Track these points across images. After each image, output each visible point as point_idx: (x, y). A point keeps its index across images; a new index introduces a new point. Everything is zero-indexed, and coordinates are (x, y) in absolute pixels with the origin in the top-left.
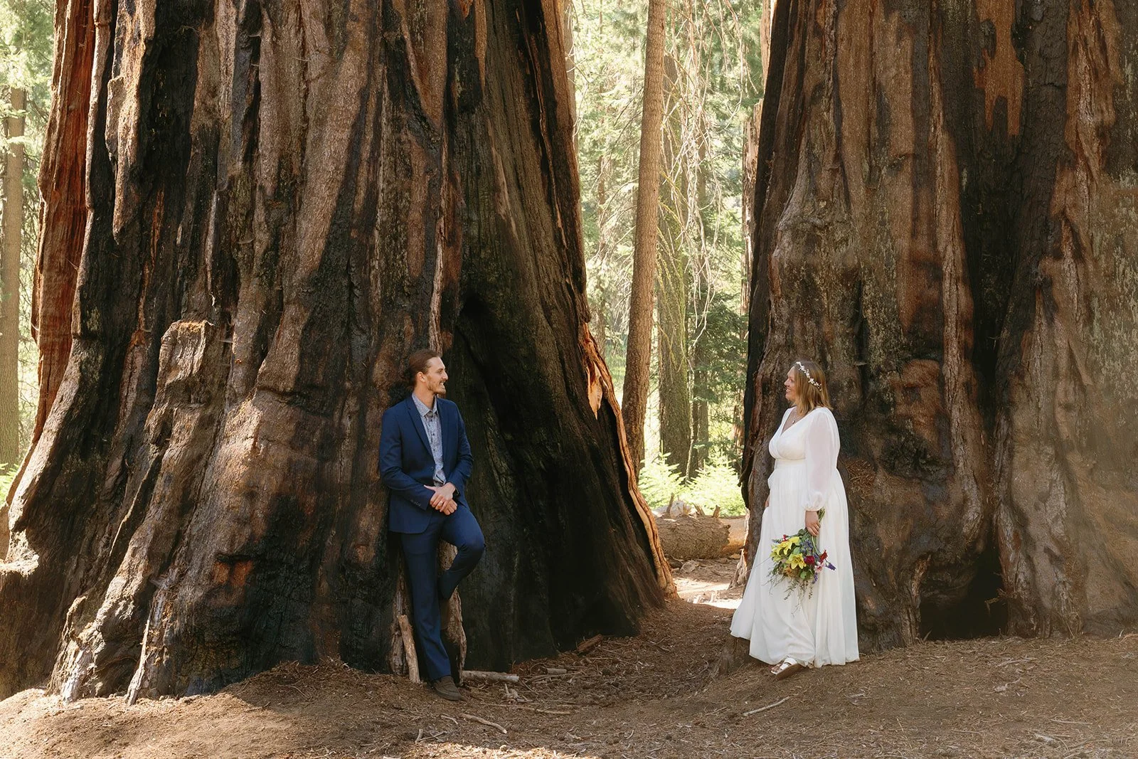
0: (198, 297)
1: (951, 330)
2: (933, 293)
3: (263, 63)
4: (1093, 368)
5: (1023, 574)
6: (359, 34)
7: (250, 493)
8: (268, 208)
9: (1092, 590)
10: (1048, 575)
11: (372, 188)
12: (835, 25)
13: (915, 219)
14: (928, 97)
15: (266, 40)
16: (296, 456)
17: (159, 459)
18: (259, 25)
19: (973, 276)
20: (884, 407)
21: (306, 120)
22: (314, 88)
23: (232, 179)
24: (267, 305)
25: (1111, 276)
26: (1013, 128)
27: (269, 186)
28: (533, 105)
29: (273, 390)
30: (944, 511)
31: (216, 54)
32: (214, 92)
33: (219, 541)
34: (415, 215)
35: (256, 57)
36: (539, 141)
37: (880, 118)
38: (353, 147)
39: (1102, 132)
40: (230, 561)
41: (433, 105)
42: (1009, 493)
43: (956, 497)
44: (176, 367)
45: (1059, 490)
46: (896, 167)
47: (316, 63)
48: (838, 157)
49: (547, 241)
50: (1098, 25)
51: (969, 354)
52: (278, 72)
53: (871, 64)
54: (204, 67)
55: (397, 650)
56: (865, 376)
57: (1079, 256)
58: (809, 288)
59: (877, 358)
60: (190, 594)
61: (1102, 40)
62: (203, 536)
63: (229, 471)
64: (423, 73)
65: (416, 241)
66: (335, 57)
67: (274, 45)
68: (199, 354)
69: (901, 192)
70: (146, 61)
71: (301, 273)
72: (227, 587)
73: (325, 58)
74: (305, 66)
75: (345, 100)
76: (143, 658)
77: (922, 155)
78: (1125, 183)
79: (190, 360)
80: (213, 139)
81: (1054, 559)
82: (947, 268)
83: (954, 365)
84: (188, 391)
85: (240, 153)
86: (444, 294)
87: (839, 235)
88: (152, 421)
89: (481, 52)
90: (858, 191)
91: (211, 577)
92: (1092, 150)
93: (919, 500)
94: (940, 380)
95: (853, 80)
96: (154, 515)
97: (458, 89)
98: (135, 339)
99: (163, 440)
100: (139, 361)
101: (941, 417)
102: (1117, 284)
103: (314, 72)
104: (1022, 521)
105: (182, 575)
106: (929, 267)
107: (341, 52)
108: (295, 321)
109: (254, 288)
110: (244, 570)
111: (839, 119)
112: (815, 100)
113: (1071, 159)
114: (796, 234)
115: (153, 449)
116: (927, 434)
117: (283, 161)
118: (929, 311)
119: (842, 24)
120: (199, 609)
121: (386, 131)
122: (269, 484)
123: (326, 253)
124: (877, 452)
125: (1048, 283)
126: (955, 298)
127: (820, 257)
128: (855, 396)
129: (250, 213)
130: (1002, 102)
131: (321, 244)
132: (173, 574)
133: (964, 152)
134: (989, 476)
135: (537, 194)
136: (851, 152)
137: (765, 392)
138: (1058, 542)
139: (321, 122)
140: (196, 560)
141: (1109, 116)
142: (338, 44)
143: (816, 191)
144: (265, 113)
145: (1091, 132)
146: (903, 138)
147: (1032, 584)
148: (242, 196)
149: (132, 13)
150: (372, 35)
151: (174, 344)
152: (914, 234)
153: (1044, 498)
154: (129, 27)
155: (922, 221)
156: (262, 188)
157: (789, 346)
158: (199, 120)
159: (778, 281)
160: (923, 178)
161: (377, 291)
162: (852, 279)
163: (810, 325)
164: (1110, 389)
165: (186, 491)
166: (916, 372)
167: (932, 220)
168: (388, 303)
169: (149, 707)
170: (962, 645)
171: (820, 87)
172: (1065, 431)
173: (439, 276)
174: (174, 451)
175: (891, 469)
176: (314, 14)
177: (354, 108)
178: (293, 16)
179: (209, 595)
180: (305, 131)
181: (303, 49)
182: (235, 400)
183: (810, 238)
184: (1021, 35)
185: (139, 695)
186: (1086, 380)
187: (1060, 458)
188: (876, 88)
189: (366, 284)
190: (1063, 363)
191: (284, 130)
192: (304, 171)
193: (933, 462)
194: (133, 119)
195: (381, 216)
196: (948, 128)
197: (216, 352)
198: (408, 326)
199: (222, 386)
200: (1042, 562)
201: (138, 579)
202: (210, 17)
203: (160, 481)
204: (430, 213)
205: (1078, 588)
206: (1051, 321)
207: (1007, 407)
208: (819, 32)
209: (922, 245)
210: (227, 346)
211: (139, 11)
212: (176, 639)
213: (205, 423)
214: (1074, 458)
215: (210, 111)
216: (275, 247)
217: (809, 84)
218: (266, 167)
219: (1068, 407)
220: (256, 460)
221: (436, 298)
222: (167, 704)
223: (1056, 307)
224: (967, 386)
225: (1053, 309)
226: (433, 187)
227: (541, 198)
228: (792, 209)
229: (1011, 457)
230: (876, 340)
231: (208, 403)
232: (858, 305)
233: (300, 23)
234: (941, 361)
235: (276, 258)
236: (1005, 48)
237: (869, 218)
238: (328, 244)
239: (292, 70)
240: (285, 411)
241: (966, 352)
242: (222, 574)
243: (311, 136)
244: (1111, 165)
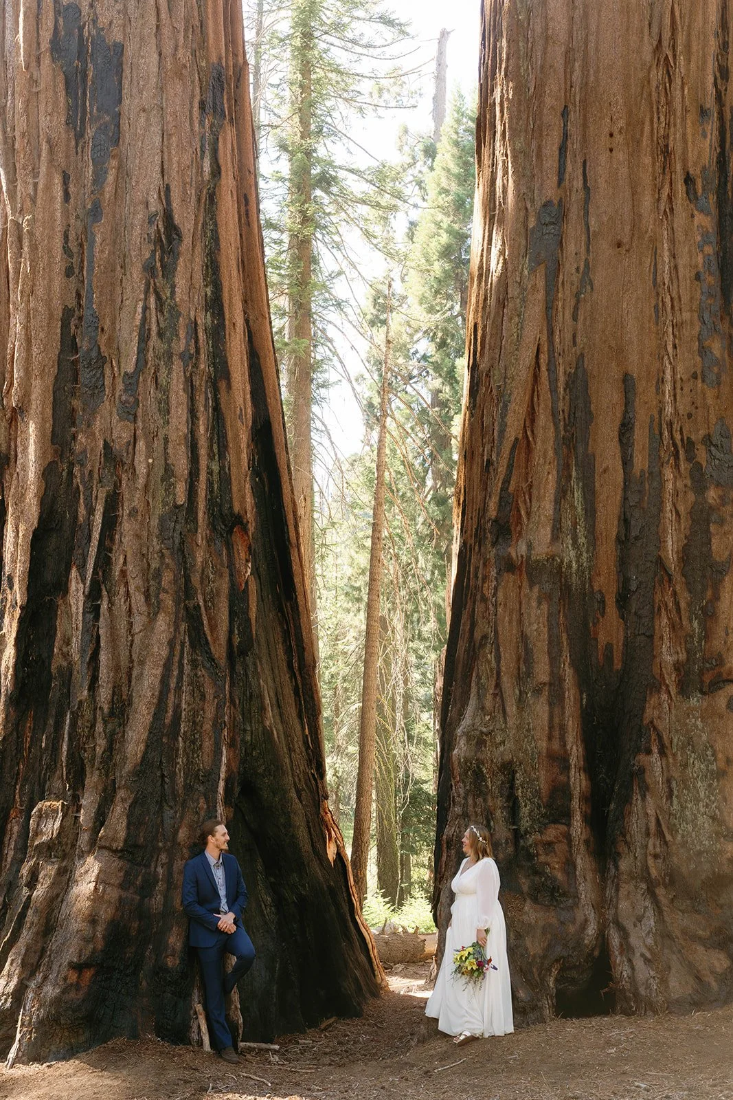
0: (57, 784)
1: (575, 804)
2: (563, 778)
3: (102, 622)
4: (673, 830)
5: (626, 972)
6: (168, 601)
7: (93, 920)
8: (105, 722)
9: (673, 983)
10: (643, 972)
11: (177, 707)
12: (495, 595)
13: (551, 727)
14: (559, 643)
15: (104, 606)
16: (124, 894)
17: (29, 897)
18: (100, 597)
19: (591, 766)
20: (530, 857)
21: (132, 661)
22: (137, 639)
23: (81, 702)
24: (104, 790)
25: (685, 766)
26: (618, 665)
27: (106, 707)
28: (288, 651)
29: (109, 849)
30: (572, 929)
31: (69, 616)
32: (68, 642)
33: (70, 954)
34: (207, 726)
35: (97, 618)
36: (293, 675)
37: (526, 658)
38: (164, 681)
39: (677, 667)
40: (78, 967)
41: (219, 651)
42: (616, 914)
43: (580, 917)
44: (42, 833)
45: (650, 913)
46: (537, 691)
47: (139, 621)
48: (498, 685)
49: (298, 744)
50: (675, 594)
51: (589, 820)
52: (112, 628)
53: (520, 622)
54: (61, 625)
55: (195, 1029)
56: (517, 835)
57: (662, 753)
58: (479, 775)
59: (525, 823)
60: (50, 991)
61: (677, 604)
62: (59, 952)
63: (78, 905)
64: (213, 628)
65: (208, 745)
66: (152, 618)
67: (110, 609)
68: (57, 824)
69: (540, 709)
70: (21, 621)
71: (128, 767)
72: (77, 986)
73: (144, 618)
74: (131, 624)
75: (159, 650)
76: (18, 1036)
77: (556, 683)
78: (694, 702)
79: (51, 828)
80: (67, 675)
81: (647, 961)
82: (573, 761)
83: (578, 827)
84: (49, 850)
85: (86, 685)
86: (227, 781)
87: (499, 739)
88: (25, 871)
89: (253, 615)
90: (512, 709)
91: (65, 979)
92: (671, 679)
93: (554, 921)
94: (568, 837)
95: (508, 631)
96: (26, 936)
97: (237, 640)
98: (13, 813)
99: (32, 884)
100: (16, 829)
101: (569, 865)
102: (689, 771)
103: (137, 628)
104: (625, 935)
105: (45, 978)
106: (560, 760)
107: (156, 614)
108: (123, 800)
109: (95, 778)
110: (88, 974)
111: (498, 658)
112: (482, 646)
113: (656, 685)
114: (469, 738)
115: (25, 890)
116: (559, 876)
117: (116, 690)
118: (560, 791)
119: (500, 594)
120: (57, 1001)
121: (187, 668)
122: (105, 914)
123: (145, 753)
124: (525, 888)
125: (642, 771)
126: (578, 781)
127: (486, 754)
128: (510, 850)
129: (93, 726)
130: (609, 647)
131: (142, 747)
132: (39, 977)
133: (584, 681)
134: (601, 904)
135: (292, 711)
136: (506, 681)
137: (448, 847)
138: (649, 949)
139: (142, 663)
140: (55, 968)
141: (683, 656)
142: (154, 608)
143: (483, 708)
144: (103, 657)
145: (670, 667)
146: (542, 672)
147: (632, 979)
148: (88, 714)
149: (11, 588)
150: (177, 602)
151: (40, 817)
152: (550, 738)
153: (640, 919)
154: (9, 597)
155: (556, 729)
156: (100, 708)
157: (465, 815)
158: (57, 662)
159: (457, 771)
160: (556, 699)
161: (180, 780)
162: (508, 769)
163: (479, 800)
164: (684, 844)
165: (48, 920)
166: (552, 833)
167: (563, 728)
168: (188, 788)
169: (22, 1070)
170: (585, 1022)
171: (485, 637)
172: (654, 873)
173: (223, 768)
174: (40, 892)
175: (535, 900)
176: (137, 588)
177: (165, 653)
178: (122, 590)
179: (63, 992)
180: (131, 669)
181: (130, 612)
182: (82, 856)
183: (479, 742)
184: (623, 601)
185: (17, 1060)
186: (668, 838)
187: (651, 892)
188: (524, 637)
189: (173, 775)
190: (653, 826)
191: (117, 668)
192: (130, 697)
193: (564, 894)
194: (12, 662)
195: (183, 727)
196: (572, 664)
197: (70, 821)
198: (202, 803)
199: (73, 846)
200: (639, 963)
201: (15, 980)
202: (66, 591)
203: (30, 912)
204: (217, 725)
205: (664, 981)
206: (644, 798)
207: (617, 856)
208: (484, 599)
209: (556, 746)
210: (77, 818)
211: (16, 586)
212: (41, 1023)
213: (62, 872)
214: (661, 891)
215: (66, 656)
216: (110, 749)
217: (478, 635)
218: (104, 694)
219: (656, 856)
220: (96, 897)
221: (222, 784)
222: (35, 1068)
223: (647, 788)
224: (587, 842)
225: (645, 789)
226: (219, 707)
227: (294, 715)
228: (466, 722)
229: (617, 890)
230: (525, 811)
231: (64, 857)
232: (512, 787)
233: (128, 594)
234: (569, 825)
235: (110, 757)
236: (612, 610)
237: (519, 727)
238: (147, 747)
239: (122, 626)
240: (117, 863)
241: (586, 819)
242: (73, 977)
243: (135, 673)
244: (684, 689)
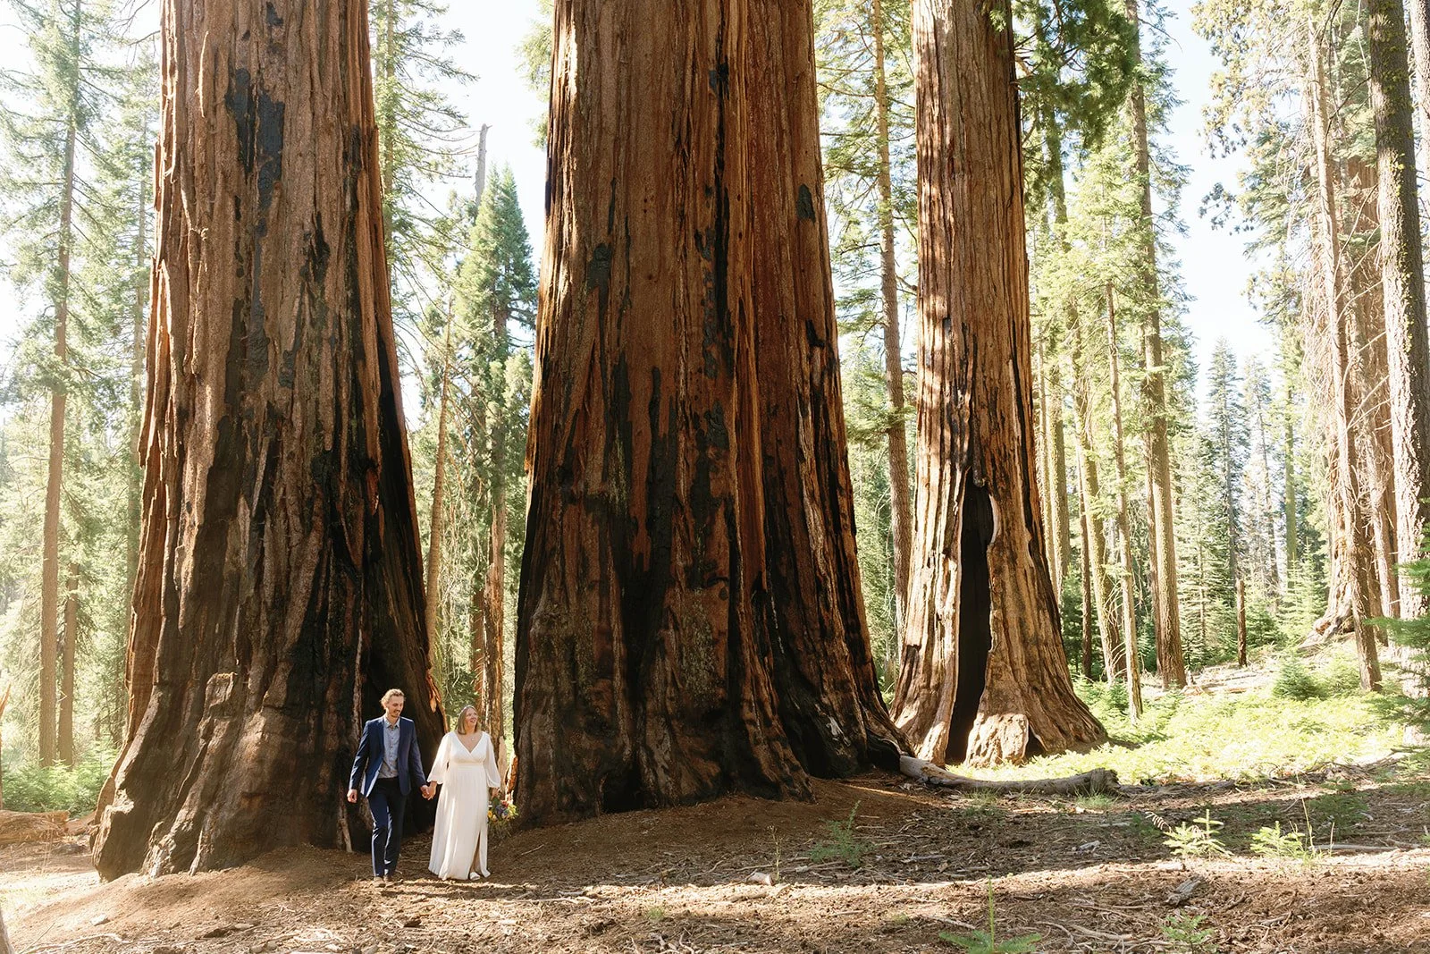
0: (228, 660)
1: (617, 665)
2: (609, 647)
3: (266, 538)
4: (683, 680)
5: (651, 778)
6: (319, 522)
7: (260, 760)
8: (268, 613)
9: (684, 784)
10: (664, 779)
11: (325, 601)
12: (561, 519)
13: (601, 612)
14: (607, 554)
15: (268, 525)
16: (286, 740)
17: (206, 746)
18: (264, 518)
19: (626, 640)
20: (585, 702)
21: (289, 567)
22: (294, 551)
23: (248, 598)
24: (268, 663)
25: (691, 637)
26: (646, 568)
27: (269, 601)
28: (404, 560)
29: (272, 707)
30: (615, 751)
31: (238, 533)
32: (237, 554)
33: (243, 787)
34: (349, 615)
35: (261, 535)
36: (407, 579)
37: (584, 564)
38: (316, 579)
39: (686, 569)
40: (249, 796)
41: (357, 560)
42: (645, 740)
43: (620, 743)
44: (216, 698)
45: (667, 738)
46: (591, 588)
47: (295, 537)
48: (563, 583)
49: (411, 629)
50: (685, 519)
51: (625, 676)
52: (274, 542)
53: (579, 538)
54: (231, 540)
55: (340, 836)
56: (576, 688)
57: (676, 629)
58: (549, 647)
59: (582, 679)
60: (227, 815)
61: (686, 526)
62: (232, 785)
63: (248, 750)
64: (353, 542)
65: (348, 627)
66: (306, 535)
67: (272, 528)
68: (229, 691)
69: (594, 599)
70: (197, 537)
71: (288, 645)
72: (249, 810)
73: (300, 535)
74: (289, 540)
75: (312, 558)
76: (199, 851)
77: (604, 579)
78: (697, 593)
79: (225, 693)
80: (237, 578)
81: (666, 771)
82: (615, 635)
83: (618, 681)
84: (222, 710)
85: (253, 585)
86: (362, 654)
87: (564, 620)
88: (201, 727)
89: (382, 533)
90: (573, 600)
91: (239, 805)
92: (682, 578)
93: (602, 746)
94: (611, 687)
95: (570, 544)
96: (204, 775)
97: (370, 551)
98: (190, 684)
99: (208, 737)
100: (192, 695)
101: (613, 706)
102: (693, 641)
103: (294, 542)
104: (651, 754)
105: (220, 806)
106: (606, 634)
107: (309, 532)
108: (284, 670)
109: (260, 655)
110: (257, 801)
111: (563, 564)
112: (552, 555)
113: (673, 582)
114: (542, 621)
115: (202, 741)
116: (606, 715)
117: (277, 588)
118: (607, 656)
119: (565, 519)
120: (233, 822)
121: (332, 572)
122: (271, 755)
123: (301, 635)
124: (582, 724)
125: (662, 640)
126: (618, 648)
127: (554, 631)
128: (571, 698)
129: (259, 615)
130: (641, 555)
131: (298, 630)
132: (216, 806)
133: (622, 581)
134: (635, 733)
135: (406, 605)
136: (569, 580)
137: (527, 698)
138: (667, 762)
139: (298, 568)
140: (230, 797)
141: (690, 562)
142: (307, 528)
143: (552, 599)
144: (267, 564)
145: (681, 569)
146: (595, 573)
147: (656, 782)
148: (254, 607)
149: (190, 512)
150: (325, 523)
151: (214, 685)
152: (600, 619)
153: (660, 742)
154: (188, 519)
155: (604, 613)
156: (265, 603)
157: (539, 674)
158: (229, 568)
159: (533, 644)
160: (604, 594)
161: (328, 654)
162: (570, 641)
163: (549, 664)
164: (690, 689)
165: (222, 763)
166: (601, 685)
167: (609, 613)
168: (332, 659)
169: (203, 877)
170: (623, 814)
171: (554, 549)
172: (670, 709)
173: (360, 645)
174: (214, 742)
175: (589, 732)
176: (294, 513)
177: (316, 561)
178: (282, 514)
179: (238, 815)
180: (289, 573)
181: (288, 531)
182: (251, 713)
183: (549, 622)
184: (650, 524)
185: (197, 870)
186: (680, 686)
187: (668, 725)
188: (582, 549)
189: (322, 651)
190: (669, 678)
191: (277, 572)
192: (289, 594)
193: (609, 728)
194: (191, 569)
195: (329, 616)
196: (615, 568)
197: (239, 688)
198: (344, 671)
199: (242, 706)
200: (661, 773)
201: (195, 809)
202: (235, 515)
203: (207, 758)
204: (356, 614)
205: (677, 784)
206: (663, 660)
207: (644, 701)
208: (553, 523)
209: (604, 625)
210: (245, 685)
211: (195, 511)
212: (218, 839)
213: (231, 726)
214: (675, 723)
215: (235, 564)
216: (272, 632)
217: (548, 548)
218: (268, 591)
219: (671, 699)
220: (263, 743)
221: (359, 657)
222: (213, 874)
223: (666, 652)
224: (624, 691)
225: (664, 653)
226: (357, 601)
227: (408, 607)
228: (539, 609)
229: (645, 723)
230: (582, 670)
231: (234, 716)
232: (573, 654)
233: (286, 517)
234: (612, 679)
235: (273, 639)
236: (643, 531)
237: (578, 612)
238: (302, 630)
239: (282, 541)
240: (279, 717)
241: (624, 676)
242: (245, 804)
243: (293, 575)
244: (691, 585)
